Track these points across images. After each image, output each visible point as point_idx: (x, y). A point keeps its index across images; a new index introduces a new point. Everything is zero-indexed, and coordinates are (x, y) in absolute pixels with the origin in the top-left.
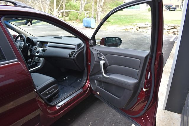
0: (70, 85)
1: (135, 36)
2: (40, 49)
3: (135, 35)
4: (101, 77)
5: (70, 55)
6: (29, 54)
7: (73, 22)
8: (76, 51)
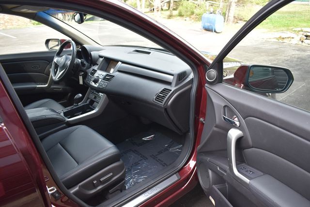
0: (154, 157)
1: (297, 52)
2: (100, 74)
3: (297, 50)
4: (225, 171)
5: (158, 97)
6: (81, 82)
7: (185, 19)
8: (173, 89)
